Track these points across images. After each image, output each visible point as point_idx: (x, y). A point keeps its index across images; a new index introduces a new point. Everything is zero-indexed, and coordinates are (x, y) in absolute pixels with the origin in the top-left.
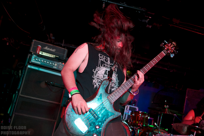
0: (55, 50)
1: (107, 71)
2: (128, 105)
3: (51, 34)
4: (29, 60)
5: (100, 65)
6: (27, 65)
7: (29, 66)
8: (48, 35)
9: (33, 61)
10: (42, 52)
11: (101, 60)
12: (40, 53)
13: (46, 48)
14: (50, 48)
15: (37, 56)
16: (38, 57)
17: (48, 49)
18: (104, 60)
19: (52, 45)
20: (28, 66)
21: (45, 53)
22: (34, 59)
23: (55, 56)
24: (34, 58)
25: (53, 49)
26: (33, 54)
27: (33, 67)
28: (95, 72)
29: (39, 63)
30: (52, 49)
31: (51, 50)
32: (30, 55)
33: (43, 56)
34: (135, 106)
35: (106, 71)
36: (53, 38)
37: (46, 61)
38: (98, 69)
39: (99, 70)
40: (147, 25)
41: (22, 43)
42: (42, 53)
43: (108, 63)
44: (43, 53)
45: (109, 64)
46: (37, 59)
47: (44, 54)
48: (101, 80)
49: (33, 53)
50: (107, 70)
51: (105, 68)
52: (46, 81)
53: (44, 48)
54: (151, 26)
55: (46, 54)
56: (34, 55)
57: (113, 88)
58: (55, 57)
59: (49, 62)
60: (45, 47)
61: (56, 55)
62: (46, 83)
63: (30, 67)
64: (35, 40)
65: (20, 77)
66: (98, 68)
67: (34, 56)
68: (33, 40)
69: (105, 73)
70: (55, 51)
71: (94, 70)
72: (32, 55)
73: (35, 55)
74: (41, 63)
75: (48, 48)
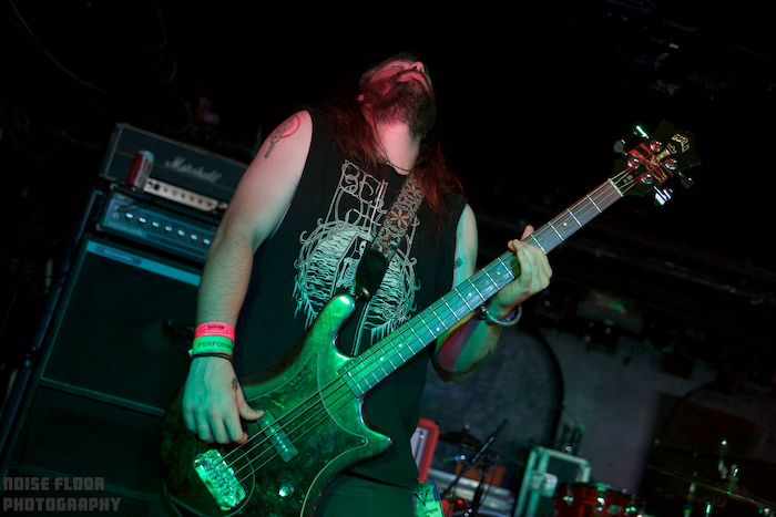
0: (219, 176)
1: (364, 243)
2: (541, 449)
3: (203, 101)
4: (95, 219)
5: (336, 214)
6: (83, 242)
7: (92, 247)
8: (187, 106)
9: (112, 220)
10: (154, 182)
11: (344, 190)
12: (148, 189)
13: (176, 164)
14: (196, 166)
15: (131, 200)
16: (134, 207)
17: (186, 169)
18: (357, 193)
19: (203, 152)
20: (85, 245)
21: (171, 188)
22: (116, 215)
23: (215, 203)
24: (117, 207)
25: (207, 170)
26: (116, 190)
27: (110, 252)
28: (307, 243)
29: (139, 233)
30: (201, 169)
31: (199, 174)
32: (100, 193)
33: (158, 202)
34: (574, 453)
35: (360, 240)
36: (211, 118)
37: (176, 227)
38: (323, 233)
39: (325, 236)
40: (659, 82)
41: (65, 134)
42: (157, 187)
43: (376, 208)
44: (162, 185)
45: (377, 213)
46: (129, 216)
47: (167, 192)
48: (328, 278)
49: (112, 187)
50: (363, 235)
51: (357, 228)
52: (170, 322)
53: (167, 164)
54: (676, 87)
55: (175, 193)
56: (121, 197)
57: (382, 322)
58: (217, 209)
59: (188, 232)
60: (172, 160)
61: (220, 201)
62: (166, 327)
63: (98, 249)
64: (128, 126)
65: (47, 291)
66: (325, 226)
67: (117, 201)
68: (119, 125)
69: (351, 253)
70: (219, 181)
71: (305, 237)
72: (108, 195)
73: (123, 193)
74: (149, 236)
75: (185, 163)
